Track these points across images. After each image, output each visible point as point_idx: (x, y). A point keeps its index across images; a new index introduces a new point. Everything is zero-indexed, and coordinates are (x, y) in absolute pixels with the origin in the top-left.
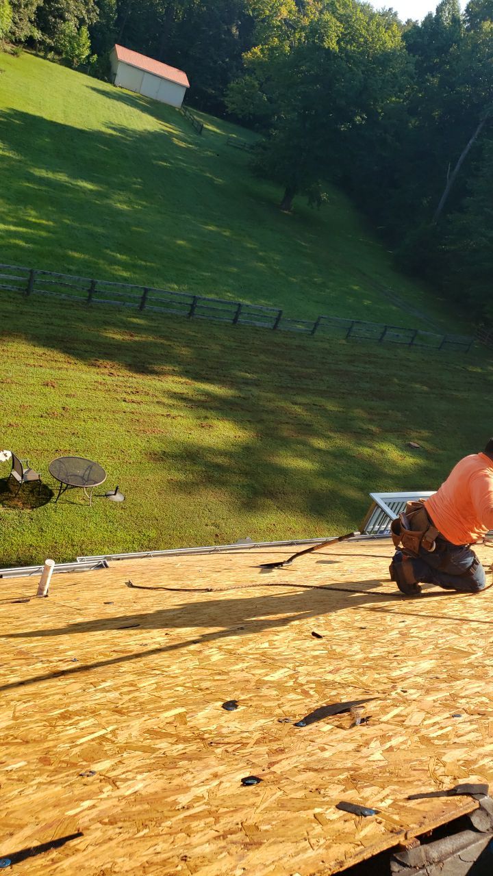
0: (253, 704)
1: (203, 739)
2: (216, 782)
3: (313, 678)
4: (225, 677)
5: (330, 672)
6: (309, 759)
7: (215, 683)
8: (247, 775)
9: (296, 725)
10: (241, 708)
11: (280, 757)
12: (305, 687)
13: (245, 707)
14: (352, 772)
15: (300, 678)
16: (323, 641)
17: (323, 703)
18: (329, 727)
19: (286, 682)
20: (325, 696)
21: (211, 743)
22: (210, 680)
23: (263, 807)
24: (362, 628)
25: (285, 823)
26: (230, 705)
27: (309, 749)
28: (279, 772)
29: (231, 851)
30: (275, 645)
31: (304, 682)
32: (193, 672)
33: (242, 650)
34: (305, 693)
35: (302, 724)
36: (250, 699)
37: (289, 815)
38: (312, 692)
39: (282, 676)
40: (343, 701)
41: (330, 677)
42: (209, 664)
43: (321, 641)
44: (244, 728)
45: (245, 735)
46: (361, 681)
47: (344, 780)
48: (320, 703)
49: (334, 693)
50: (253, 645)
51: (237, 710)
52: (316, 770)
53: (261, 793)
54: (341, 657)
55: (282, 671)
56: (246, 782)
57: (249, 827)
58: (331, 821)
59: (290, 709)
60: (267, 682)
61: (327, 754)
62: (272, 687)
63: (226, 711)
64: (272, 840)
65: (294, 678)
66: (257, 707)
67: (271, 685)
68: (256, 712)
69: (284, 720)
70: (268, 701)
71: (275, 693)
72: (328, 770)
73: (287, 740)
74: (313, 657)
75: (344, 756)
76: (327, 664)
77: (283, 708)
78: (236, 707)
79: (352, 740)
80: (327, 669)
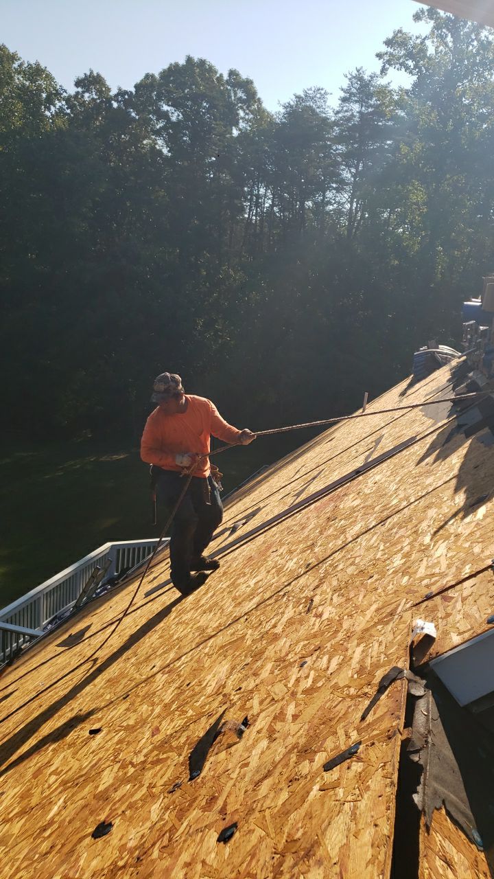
0: (123, 808)
1: (124, 867)
2: (199, 867)
3: (145, 751)
4: (56, 826)
5: (153, 736)
6: (246, 779)
7: (52, 839)
8: (216, 836)
9: (191, 779)
10: (117, 822)
11: (220, 803)
12: (150, 760)
13: (120, 818)
14: (296, 750)
15: (134, 761)
17: (186, 752)
18: (223, 755)
19: (126, 773)
20: (179, 749)
21: (138, 859)
22: (43, 842)
23: (271, 830)
24: (124, 697)
25: (309, 816)
26: (102, 830)
27: (234, 776)
28: (237, 806)
29: (303, 871)
30: (62, 770)
31: (142, 759)
32: (11, 854)
33: (34, 801)
34: (158, 762)
35: (195, 774)
36: (112, 810)
37: (302, 811)
38: (161, 757)
39: (113, 775)
40: (201, 735)
41: (159, 737)
42: (17, 837)
43: (104, 732)
44: (148, 824)
45: (158, 826)
46: (192, 715)
47: (298, 759)
48: (184, 754)
49: (183, 740)
50: (40, 789)
51: (115, 826)
52: (266, 777)
53: (252, 827)
54: (142, 722)
55: (106, 772)
56: (225, 837)
57: (286, 849)
58: (338, 779)
59: (165, 779)
60: (107, 790)
61: (254, 762)
62: (119, 786)
63: (104, 838)
64: (319, 832)
65: (127, 765)
66: (130, 807)
67: (115, 787)
68: (137, 809)
69: (174, 787)
70: (132, 795)
71: (129, 786)
72: (275, 767)
73: (203, 791)
74: (117, 743)
75: (270, 751)
76: (140, 735)
77: (158, 784)
78: (111, 825)
79: (257, 741)
80: (146, 737)
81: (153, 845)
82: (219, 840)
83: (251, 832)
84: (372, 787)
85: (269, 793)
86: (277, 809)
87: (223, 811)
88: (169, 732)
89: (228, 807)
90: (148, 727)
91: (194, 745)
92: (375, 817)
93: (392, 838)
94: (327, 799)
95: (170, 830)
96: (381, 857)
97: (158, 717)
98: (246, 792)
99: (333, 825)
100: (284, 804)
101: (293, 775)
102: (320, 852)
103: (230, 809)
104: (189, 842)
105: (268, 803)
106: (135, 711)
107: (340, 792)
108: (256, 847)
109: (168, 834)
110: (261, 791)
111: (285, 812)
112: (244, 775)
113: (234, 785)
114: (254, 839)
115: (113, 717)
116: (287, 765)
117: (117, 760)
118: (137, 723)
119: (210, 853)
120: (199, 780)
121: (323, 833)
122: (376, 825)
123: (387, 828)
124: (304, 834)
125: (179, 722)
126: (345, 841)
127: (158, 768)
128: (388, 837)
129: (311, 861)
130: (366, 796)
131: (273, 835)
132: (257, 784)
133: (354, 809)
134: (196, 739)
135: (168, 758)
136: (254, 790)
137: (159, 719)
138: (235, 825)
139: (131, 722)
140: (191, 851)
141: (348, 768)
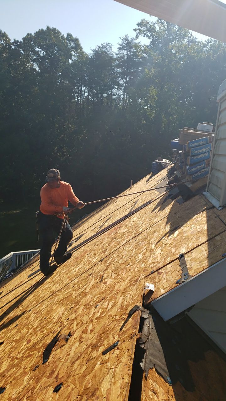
0: (11, 380)
3: (23, 351)
5: (27, 344)
6: (68, 361)
8: (53, 389)
9: (43, 363)
10: (8, 387)
11: (56, 374)
12: (25, 355)
14: (91, 346)
15: (18, 356)
16: (5, 343)
17: (42, 350)
18: (58, 351)
19: (13, 363)
20: (39, 349)
23: (78, 385)
24: (15, 326)
25: (95, 376)
27: (63, 360)
28: (63, 375)
31: (22, 355)
34: (29, 356)
35: (45, 361)
36: (6, 381)
37: (92, 374)
38: (31, 353)
39: (7, 364)
40: (49, 342)
41: (30, 344)
43: (5, 344)
44: (22, 387)
45: (27, 387)
46: (46, 333)
47: (92, 350)
48: (41, 352)
49: (41, 345)
51: (7, 389)
52: (77, 360)
53: (69, 384)
54: (23, 337)
55: (4, 363)
56: (56, 390)
57: (83, 393)
58: (108, 358)
59: (32, 364)
60: (4, 371)
61: (72, 353)
62: (10, 369)
64: (99, 384)
65: (14, 359)
66: (14, 379)
67: (8, 370)
68: (17, 380)
69: (35, 368)
70: (16, 373)
71: (14, 369)
72: (81, 355)
73: (48, 369)
74: (11, 349)
75: (80, 347)
76: (22, 344)
77: (28, 367)
78: (5, 388)
79: (74, 343)
80: (24, 344)
81: (24, 396)
82: (54, 392)
83: (68, 386)
84: (123, 361)
85: (78, 367)
86: (81, 374)
87: (57, 377)
88: (35, 342)
89: (59, 376)
90: (26, 339)
91: (46, 347)
92: (123, 374)
93: (130, 384)
94: (103, 368)
95: (32, 389)
96: (124, 393)
97: (30, 334)
98: (68, 367)
99: (105, 380)
100: (84, 372)
101: (89, 357)
102: (98, 393)
103: (60, 376)
104: (40, 393)
105: (77, 372)
106: (20, 332)
107: (109, 364)
108: (70, 393)
109: (31, 391)
110: (74, 367)
111: (84, 376)
112: (68, 360)
113: (63, 365)
114: (70, 389)
115: (9, 336)
116: (87, 353)
117: (10, 357)
118: (20, 338)
119: (50, 398)
120: (47, 364)
121: (100, 384)
122: (123, 378)
123: (127, 379)
124: (91, 385)
125: (40, 336)
126: (109, 387)
127: (29, 359)
128: (128, 383)
129: (94, 398)
130: (120, 365)
131: (78, 387)
132: (73, 363)
133: (114, 372)
134: (47, 344)
135: (33, 354)
136: (71, 366)
137: (31, 336)
138: (62, 384)
139: (18, 338)
140: (41, 398)
141: (113, 353)
